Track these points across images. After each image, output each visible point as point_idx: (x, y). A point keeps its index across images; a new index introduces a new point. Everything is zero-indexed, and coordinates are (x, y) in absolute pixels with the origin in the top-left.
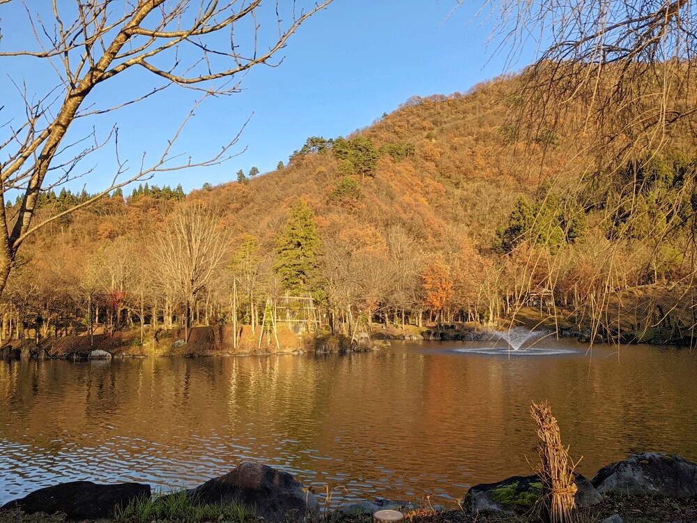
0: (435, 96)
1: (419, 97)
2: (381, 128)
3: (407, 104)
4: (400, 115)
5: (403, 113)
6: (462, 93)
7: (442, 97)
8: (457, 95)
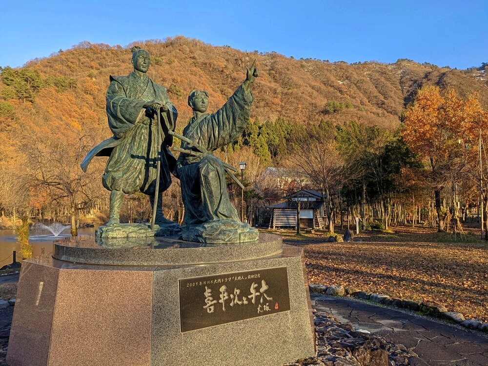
0: (102, 44)
1: (89, 43)
2: (56, 61)
3: (79, 46)
4: (73, 54)
5: (75, 52)
6: (122, 47)
7: (107, 46)
8: (119, 47)
